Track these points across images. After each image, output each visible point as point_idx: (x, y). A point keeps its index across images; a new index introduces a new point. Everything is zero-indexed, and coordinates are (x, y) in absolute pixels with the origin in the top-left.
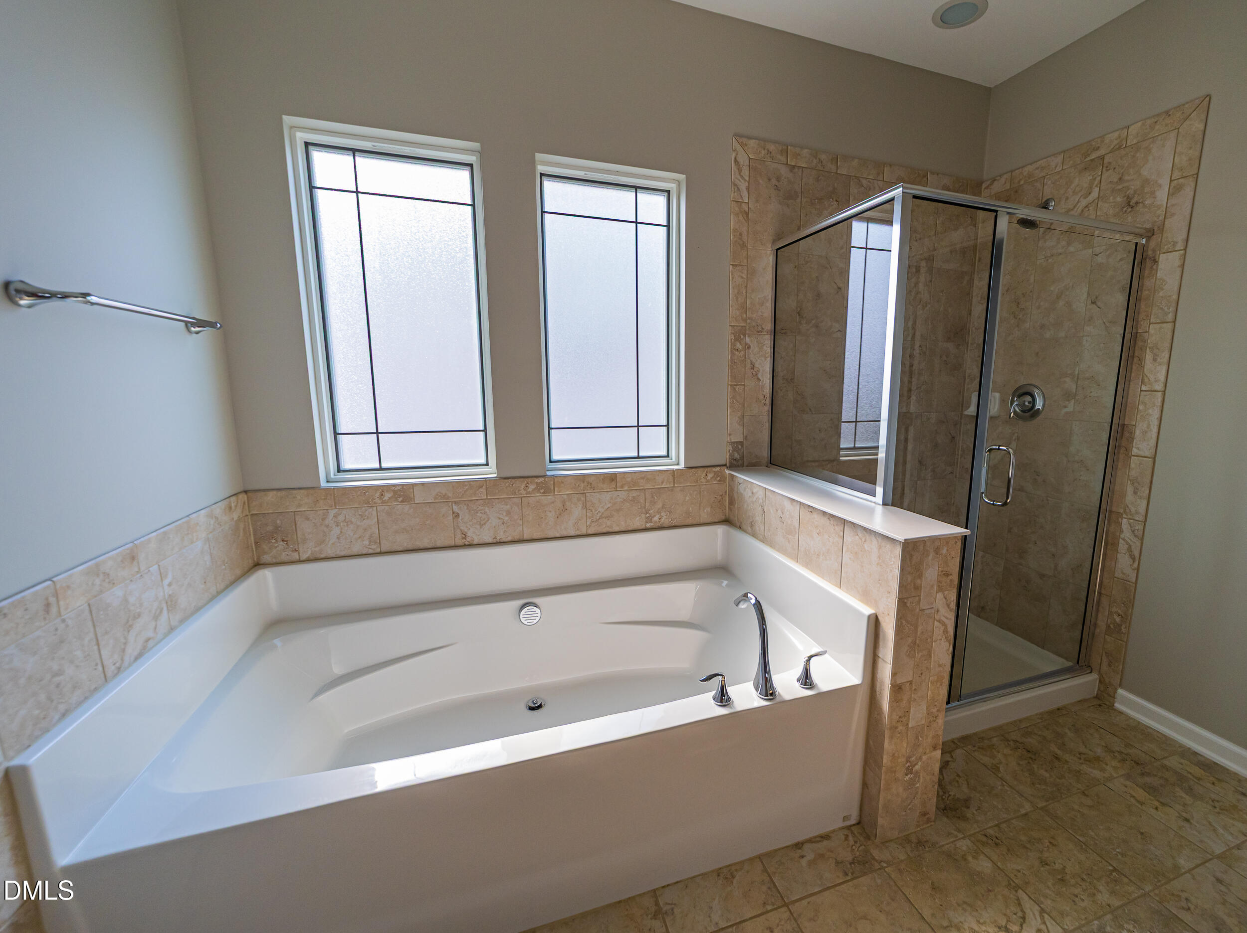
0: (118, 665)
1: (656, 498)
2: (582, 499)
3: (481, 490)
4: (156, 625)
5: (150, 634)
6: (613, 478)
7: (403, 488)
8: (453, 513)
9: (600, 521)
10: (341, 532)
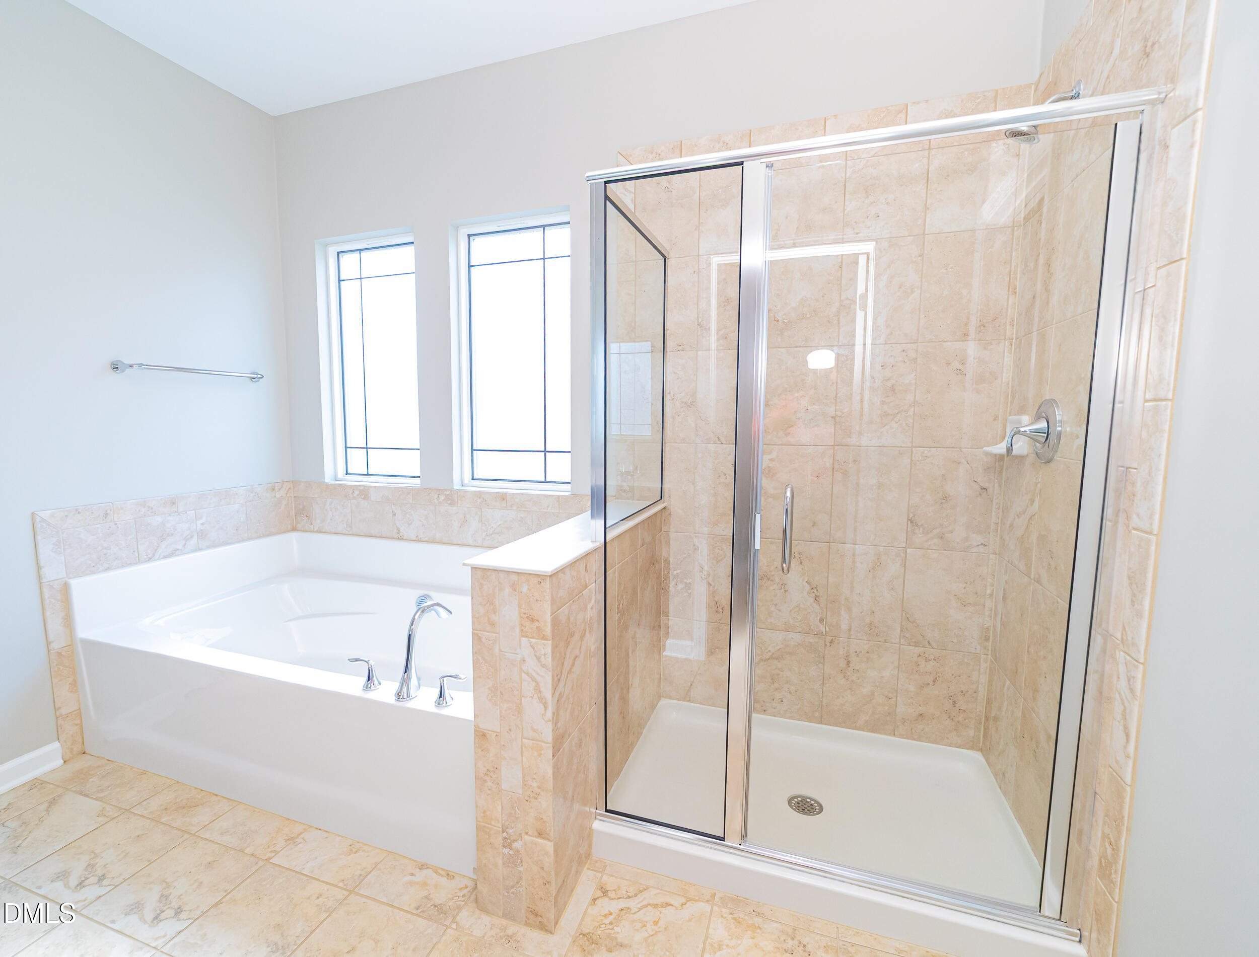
0: (150, 556)
1: (542, 522)
2: (479, 513)
3: (409, 496)
4: (186, 544)
5: (180, 547)
6: (503, 497)
7: (364, 488)
8: (393, 512)
9: (493, 535)
10: (333, 516)
